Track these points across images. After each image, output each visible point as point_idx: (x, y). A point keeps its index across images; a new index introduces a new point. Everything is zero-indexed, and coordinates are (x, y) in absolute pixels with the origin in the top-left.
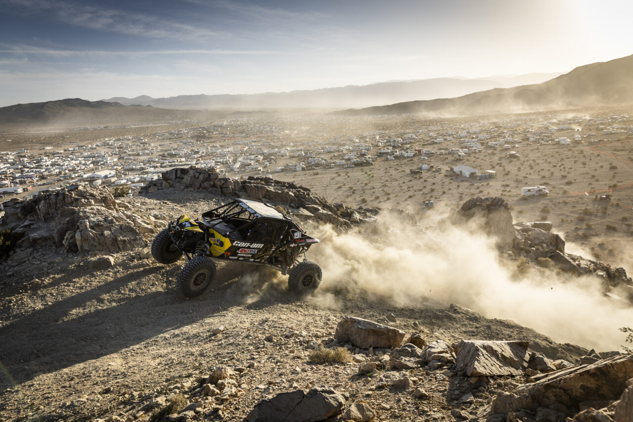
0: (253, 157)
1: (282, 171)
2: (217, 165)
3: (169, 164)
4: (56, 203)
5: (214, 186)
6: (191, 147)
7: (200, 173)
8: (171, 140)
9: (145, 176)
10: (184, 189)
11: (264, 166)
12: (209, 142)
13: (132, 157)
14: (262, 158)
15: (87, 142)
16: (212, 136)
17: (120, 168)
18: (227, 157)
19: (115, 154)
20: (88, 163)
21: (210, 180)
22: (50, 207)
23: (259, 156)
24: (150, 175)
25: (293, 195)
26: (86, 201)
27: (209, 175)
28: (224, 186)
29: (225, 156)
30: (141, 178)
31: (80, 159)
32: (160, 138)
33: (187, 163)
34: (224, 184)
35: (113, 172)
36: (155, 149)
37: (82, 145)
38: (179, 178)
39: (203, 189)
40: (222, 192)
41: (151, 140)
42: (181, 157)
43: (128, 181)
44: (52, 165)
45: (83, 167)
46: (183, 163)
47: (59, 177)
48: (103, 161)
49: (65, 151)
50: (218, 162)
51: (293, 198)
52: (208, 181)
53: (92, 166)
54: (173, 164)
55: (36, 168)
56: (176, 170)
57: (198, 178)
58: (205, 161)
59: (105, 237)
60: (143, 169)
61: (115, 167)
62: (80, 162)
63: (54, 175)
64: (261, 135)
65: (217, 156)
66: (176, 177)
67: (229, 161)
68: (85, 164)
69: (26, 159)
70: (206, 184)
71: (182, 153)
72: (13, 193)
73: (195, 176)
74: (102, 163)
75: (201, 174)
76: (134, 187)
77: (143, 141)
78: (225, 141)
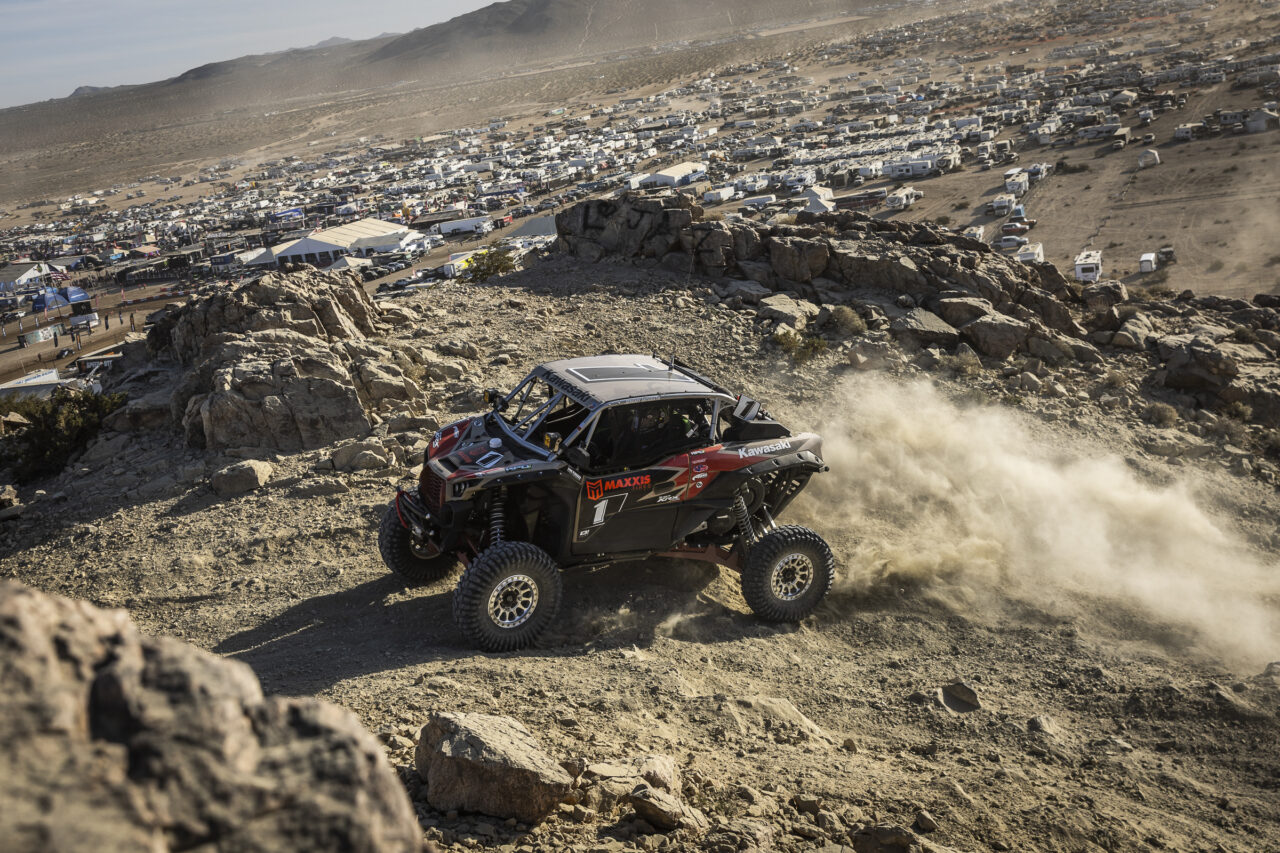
0: (1104, 95)
1: (1201, 133)
2: (989, 128)
3: (851, 135)
4: (206, 322)
5: (678, 247)
6: (920, 78)
7: (642, 213)
8: (865, 63)
9: (783, 174)
10: (599, 259)
11: (1137, 122)
12: (975, 60)
13: (754, 122)
14: (1134, 95)
15: (647, 87)
16: (984, 39)
17: (721, 154)
18: (1024, 102)
19: (714, 116)
20: (646, 144)
21: (669, 231)
22: (194, 331)
23: (1126, 92)
24: (795, 170)
25: (911, 265)
26: (272, 313)
27: (666, 216)
28: (705, 246)
29: (1019, 98)
30: (773, 178)
31: (627, 135)
32: (835, 59)
33: (902, 128)
34: (703, 240)
35: (702, 167)
36: (818, 92)
37: (634, 97)
38: (592, 227)
39: (647, 257)
40: (699, 263)
41: (809, 69)
42: (889, 112)
43: (737, 189)
44: (563, 157)
45: (632, 157)
46: (892, 130)
47: (573, 188)
48: (682, 137)
49: (593, 116)
50: (993, 119)
51: (910, 277)
52: (660, 234)
53: (653, 152)
54: (862, 133)
55: (526, 166)
56: (587, 206)
57: (637, 225)
58: (956, 119)
59: (265, 412)
60: (778, 153)
61: (710, 153)
62: (627, 144)
63: (564, 182)
64: (1141, 21)
65: (993, 100)
66: (586, 226)
67: (1027, 112)
68: (638, 149)
69: (505, 144)
70: (656, 244)
71: (891, 99)
72: (472, 232)
73: (629, 221)
74: (679, 142)
75: (646, 215)
76: (753, 206)
77: (789, 71)
78: (1024, 50)
